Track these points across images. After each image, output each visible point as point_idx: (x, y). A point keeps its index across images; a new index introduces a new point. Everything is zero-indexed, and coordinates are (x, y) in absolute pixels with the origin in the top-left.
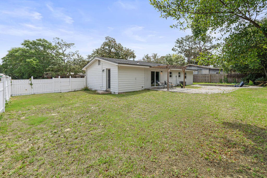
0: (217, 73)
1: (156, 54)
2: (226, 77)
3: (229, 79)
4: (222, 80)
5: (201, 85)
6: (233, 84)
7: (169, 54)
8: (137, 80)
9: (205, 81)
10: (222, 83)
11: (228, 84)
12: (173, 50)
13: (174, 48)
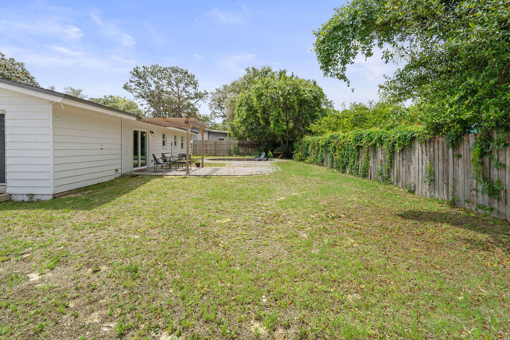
0: (219, 139)
1: (80, 91)
2: (237, 147)
3: (241, 150)
4: (231, 151)
5: (212, 160)
6: (247, 157)
7: (111, 97)
8: (104, 152)
9: (207, 153)
10: (231, 155)
11: (241, 158)
12: (125, 87)
13: (127, 83)
